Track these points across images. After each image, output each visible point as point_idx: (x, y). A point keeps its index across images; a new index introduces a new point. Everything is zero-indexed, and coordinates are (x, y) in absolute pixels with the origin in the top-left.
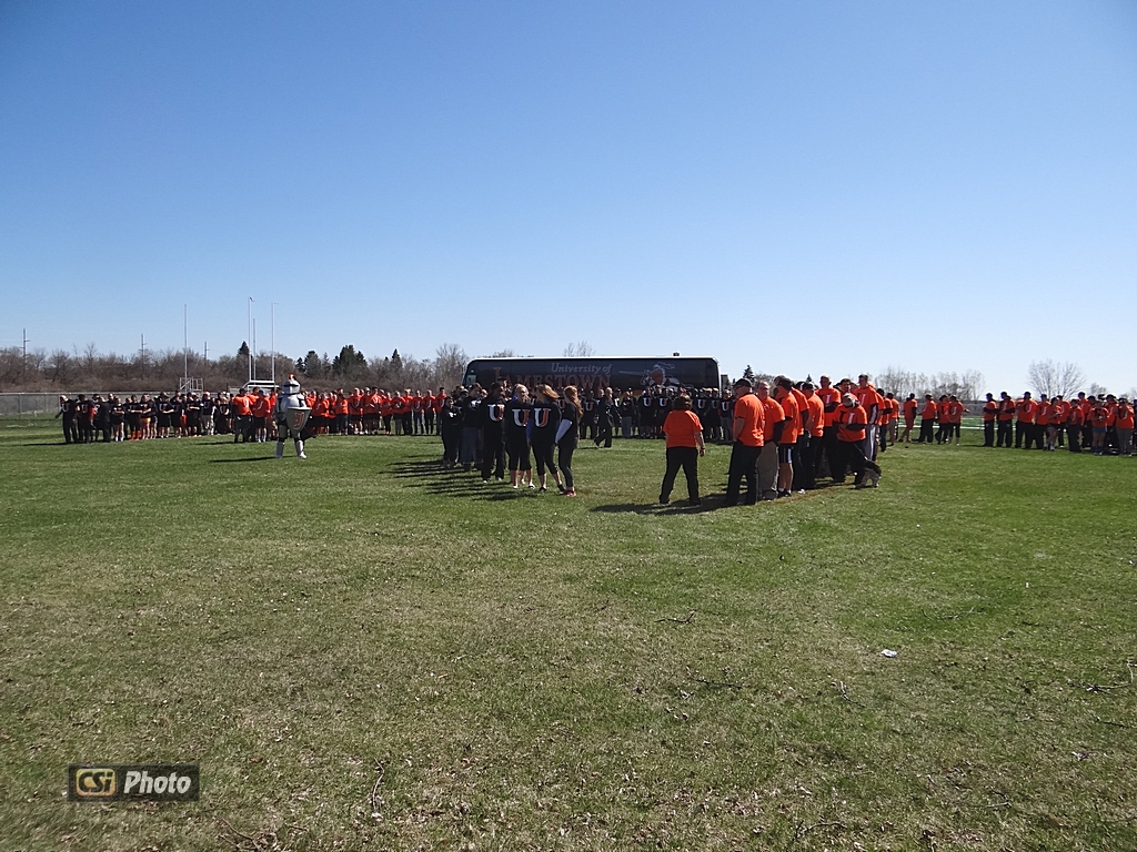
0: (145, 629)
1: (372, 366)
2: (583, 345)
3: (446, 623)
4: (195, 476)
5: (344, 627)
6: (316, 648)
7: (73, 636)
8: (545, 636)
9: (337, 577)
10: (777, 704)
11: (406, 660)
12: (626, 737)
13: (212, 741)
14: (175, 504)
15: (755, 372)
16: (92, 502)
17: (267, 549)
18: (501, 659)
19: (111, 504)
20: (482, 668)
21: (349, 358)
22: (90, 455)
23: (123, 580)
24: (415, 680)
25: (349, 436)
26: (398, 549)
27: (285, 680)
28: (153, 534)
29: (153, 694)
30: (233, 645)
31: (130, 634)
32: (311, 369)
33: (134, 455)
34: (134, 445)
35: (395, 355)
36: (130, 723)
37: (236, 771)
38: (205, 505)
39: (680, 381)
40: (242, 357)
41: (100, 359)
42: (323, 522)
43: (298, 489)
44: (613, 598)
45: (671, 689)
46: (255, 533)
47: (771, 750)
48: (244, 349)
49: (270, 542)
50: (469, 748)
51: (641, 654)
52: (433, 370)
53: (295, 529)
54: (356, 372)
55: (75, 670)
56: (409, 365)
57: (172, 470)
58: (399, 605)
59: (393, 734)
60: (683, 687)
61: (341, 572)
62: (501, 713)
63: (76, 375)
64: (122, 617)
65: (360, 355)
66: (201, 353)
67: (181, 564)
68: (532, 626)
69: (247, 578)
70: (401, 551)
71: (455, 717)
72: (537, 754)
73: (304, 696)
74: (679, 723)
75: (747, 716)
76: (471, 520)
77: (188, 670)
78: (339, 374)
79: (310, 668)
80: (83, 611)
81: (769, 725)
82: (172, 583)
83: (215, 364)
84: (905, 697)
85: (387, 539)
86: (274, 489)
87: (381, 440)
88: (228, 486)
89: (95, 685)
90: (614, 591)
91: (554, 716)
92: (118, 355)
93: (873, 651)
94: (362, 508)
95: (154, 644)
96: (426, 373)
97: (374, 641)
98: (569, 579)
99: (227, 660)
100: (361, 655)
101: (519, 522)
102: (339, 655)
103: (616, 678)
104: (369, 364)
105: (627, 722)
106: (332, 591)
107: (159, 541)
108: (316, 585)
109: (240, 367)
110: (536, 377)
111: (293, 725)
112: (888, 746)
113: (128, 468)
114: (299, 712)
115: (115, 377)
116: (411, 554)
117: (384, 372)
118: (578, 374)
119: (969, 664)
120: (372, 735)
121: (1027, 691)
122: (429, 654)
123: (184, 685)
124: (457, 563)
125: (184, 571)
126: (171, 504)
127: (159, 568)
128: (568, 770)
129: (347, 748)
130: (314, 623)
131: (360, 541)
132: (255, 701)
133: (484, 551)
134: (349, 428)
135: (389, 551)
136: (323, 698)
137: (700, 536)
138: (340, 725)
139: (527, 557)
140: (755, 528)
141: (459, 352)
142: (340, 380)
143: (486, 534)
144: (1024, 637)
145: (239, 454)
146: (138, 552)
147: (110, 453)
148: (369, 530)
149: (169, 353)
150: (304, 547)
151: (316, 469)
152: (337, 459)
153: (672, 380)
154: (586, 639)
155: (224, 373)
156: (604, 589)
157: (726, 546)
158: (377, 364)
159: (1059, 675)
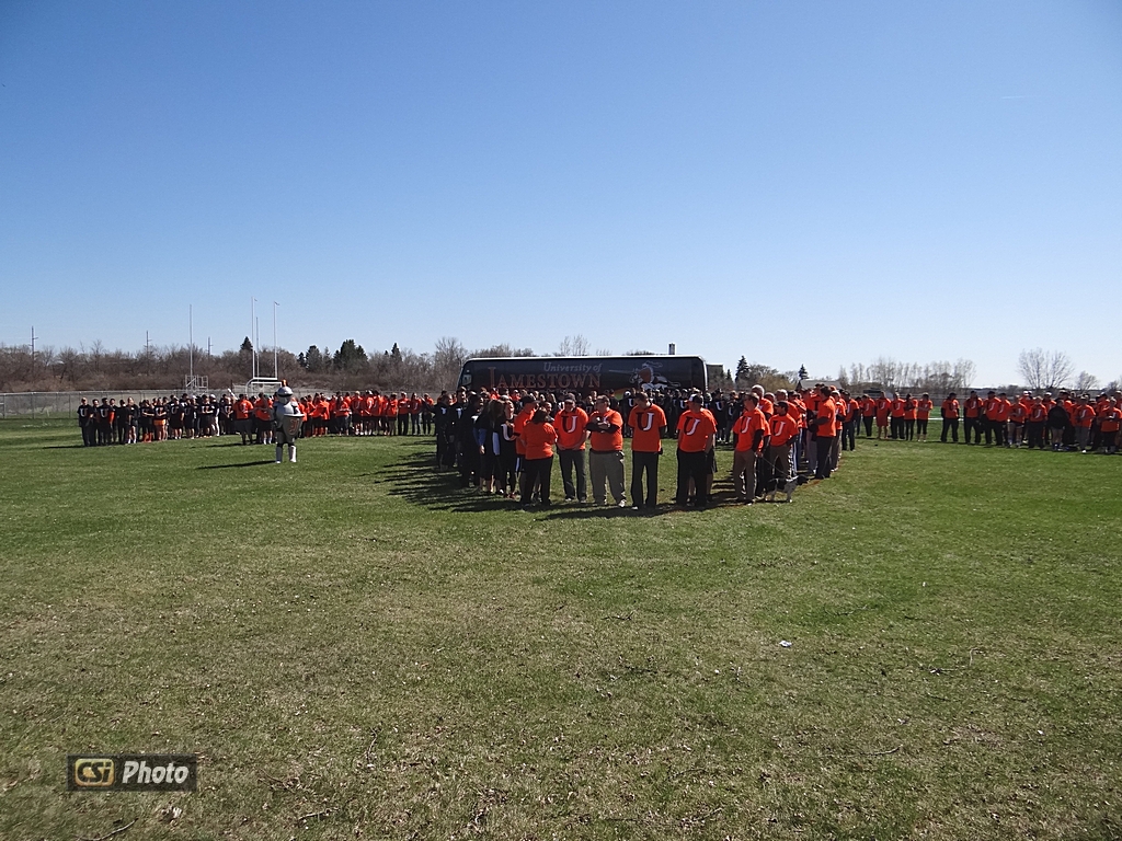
0: (184, 627)
1: (373, 360)
2: (579, 338)
3: (430, 621)
4: (210, 481)
5: (347, 626)
6: (324, 643)
7: (126, 633)
8: (510, 632)
9: (341, 581)
10: (684, 685)
11: (396, 652)
12: (562, 710)
13: (248, 715)
14: (194, 511)
15: (749, 363)
16: (119, 509)
17: (279, 555)
18: (472, 651)
19: (136, 512)
20: (457, 658)
21: (349, 351)
22: (108, 460)
23: (159, 584)
24: (402, 668)
25: (350, 438)
26: (393, 554)
27: (301, 669)
28: (179, 542)
29: (198, 680)
30: (257, 641)
31: (172, 632)
32: (312, 364)
33: (152, 459)
34: (148, 447)
35: (395, 349)
36: (183, 702)
37: (267, 736)
38: (221, 512)
39: (668, 379)
40: (245, 352)
41: (106, 355)
42: (328, 529)
43: (304, 495)
44: (572, 598)
45: (604, 674)
46: (268, 540)
47: (670, 719)
48: (247, 345)
49: (282, 549)
50: (441, 719)
51: (585, 647)
52: (432, 364)
53: (303, 536)
54: (357, 367)
55: (134, 661)
56: (408, 359)
57: (187, 474)
58: (392, 606)
59: (385, 709)
60: (613, 672)
61: (344, 576)
62: (468, 692)
63: (84, 372)
64: (164, 617)
65: (360, 349)
66: (205, 349)
67: (205, 569)
68: (500, 624)
69: (263, 582)
70: (396, 557)
71: (431, 696)
72: (492, 724)
73: (316, 681)
74: (604, 700)
75: (657, 694)
76: (458, 526)
77: (223, 661)
78: (340, 368)
79: (320, 659)
80: (130, 612)
81: (673, 701)
82: (201, 586)
83: (218, 360)
84: (785, 679)
85: (384, 545)
86: (282, 495)
87: (380, 442)
88: (240, 491)
89: (151, 673)
90: (573, 593)
91: (508, 694)
92: (124, 351)
93: (773, 642)
94: (363, 516)
95: (194, 640)
96: (425, 366)
97: (371, 637)
98: (537, 581)
99: (254, 653)
100: (360, 648)
101: (501, 527)
102: (343, 648)
103: (562, 665)
104: (369, 358)
105: (565, 698)
106: (336, 593)
107: (185, 548)
108: (323, 588)
109: (244, 363)
110: (529, 376)
111: (308, 703)
112: (758, 716)
113: (146, 474)
114: (313, 693)
115: (121, 373)
116: (404, 559)
117: (384, 366)
118: (569, 373)
119: (846, 653)
120: (369, 710)
121: (883, 673)
122: (415, 647)
123: (222, 673)
124: (444, 567)
125: (210, 576)
126: (190, 511)
127: (189, 573)
128: (513, 735)
129: (349, 720)
130: (322, 622)
131: (360, 546)
132: (278, 685)
133: (467, 556)
134: (350, 429)
135: (385, 556)
136: (331, 683)
137: (658, 540)
138: (344, 703)
139: (504, 561)
140: (709, 532)
141: (457, 345)
142: (341, 375)
143: (471, 540)
144: (901, 629)
145: (247, 459)
146: (168, 559)
147: (127, 456)
148: (367, 537)
149: (173, 349)
150: (312, 553)
151: (320, 474)
152: (339, 462)
153: (660, 378)
154: (543, 634)
155: (228, 368)
156: (564, 591)
157: (678, 549)
158: (376, 357)
159: (914, 660)
